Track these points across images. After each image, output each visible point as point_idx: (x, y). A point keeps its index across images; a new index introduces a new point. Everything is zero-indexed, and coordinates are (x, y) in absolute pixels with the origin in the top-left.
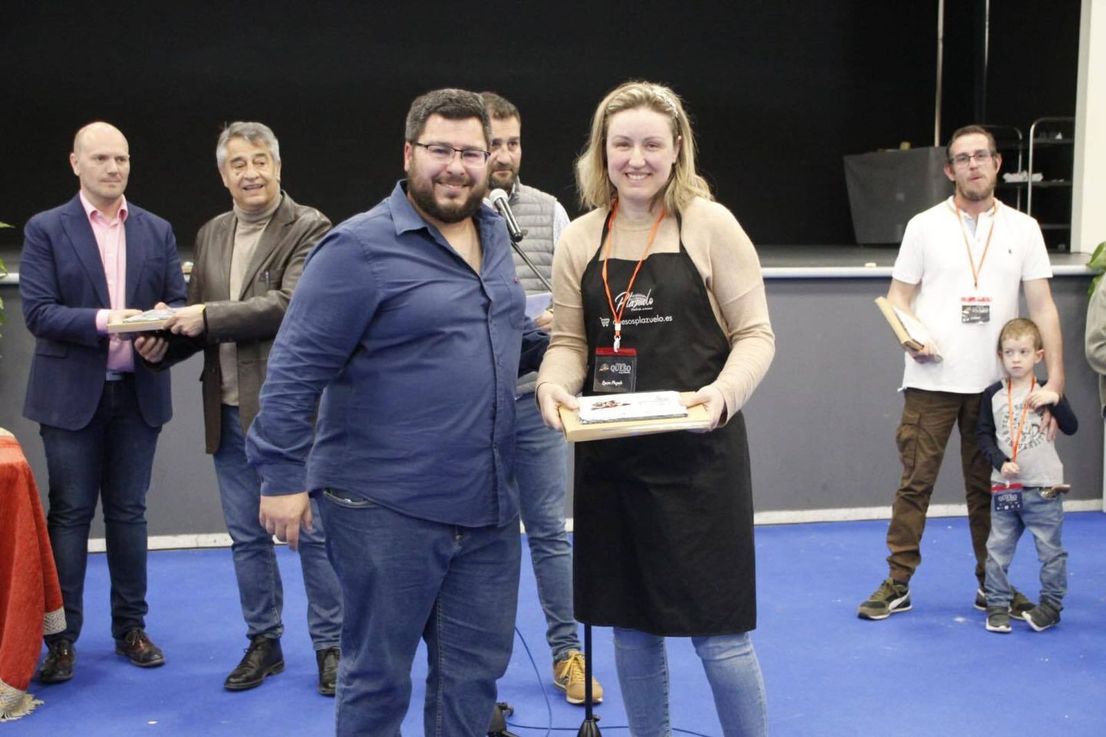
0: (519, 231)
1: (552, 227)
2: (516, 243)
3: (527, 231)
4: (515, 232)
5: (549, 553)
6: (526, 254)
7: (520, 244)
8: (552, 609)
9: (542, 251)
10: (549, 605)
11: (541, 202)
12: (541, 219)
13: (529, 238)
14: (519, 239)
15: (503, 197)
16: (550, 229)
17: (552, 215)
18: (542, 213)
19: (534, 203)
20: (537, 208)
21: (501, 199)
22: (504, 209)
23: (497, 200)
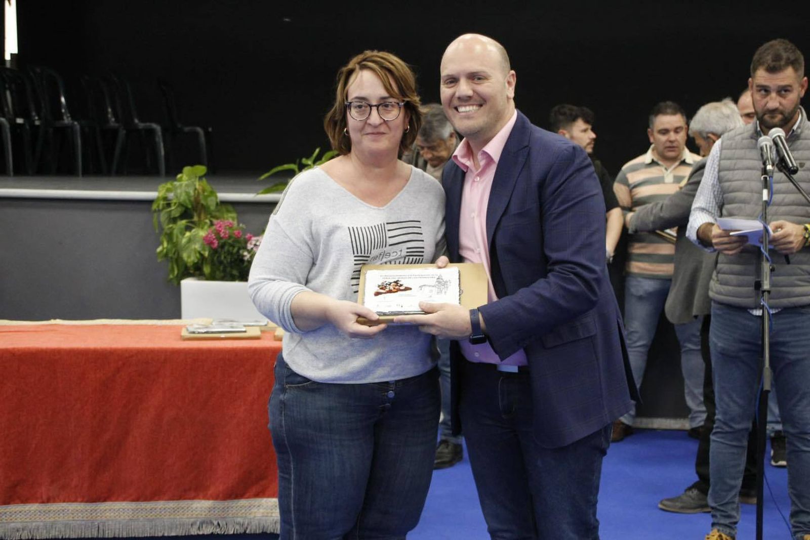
0: (795, 165)
2: (792, 176)
3: (804, 164)
4: (791, 165)
5: (799, 448)
6: (799, 183)
8: (795, 495)
10: (795, 492)
13: (804, 170)
14: (795, 171)
15: (780, 134)
21: (779, 136)
22: (781, 146)
23: (776, 137)
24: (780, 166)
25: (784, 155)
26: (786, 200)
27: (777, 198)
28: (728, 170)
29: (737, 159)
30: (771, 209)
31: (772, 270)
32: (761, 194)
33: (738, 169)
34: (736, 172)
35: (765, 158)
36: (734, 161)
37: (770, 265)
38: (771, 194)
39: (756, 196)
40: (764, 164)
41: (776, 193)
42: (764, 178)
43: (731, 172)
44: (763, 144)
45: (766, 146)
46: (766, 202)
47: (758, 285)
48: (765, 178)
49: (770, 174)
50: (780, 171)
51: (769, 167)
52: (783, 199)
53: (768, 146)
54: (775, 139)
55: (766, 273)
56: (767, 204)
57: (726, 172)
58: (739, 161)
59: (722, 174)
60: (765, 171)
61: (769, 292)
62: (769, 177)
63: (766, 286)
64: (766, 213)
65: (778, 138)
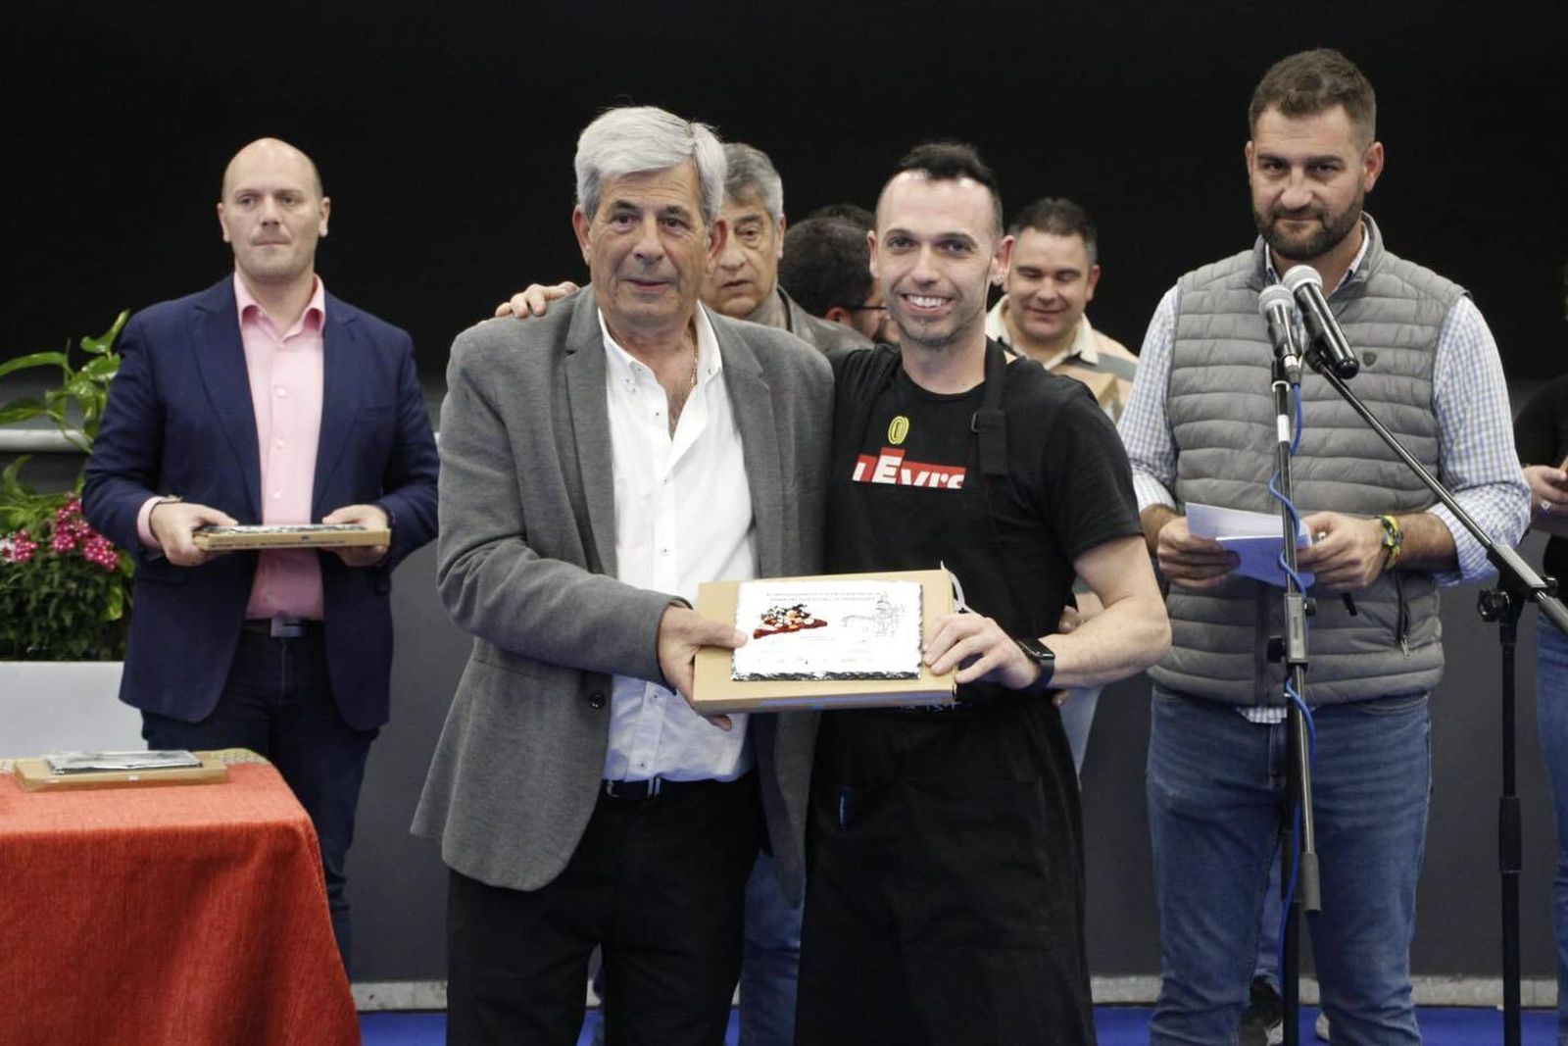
1: (1434, 352)
2: (1345, 381)
4: (1341, 357)
6: (1366, 403)
7: (1352, 383)
9: (1401, 401)
11: (1424, 294)
12: (1412, 333)
14: (1352, 371)
16: (1427, 355)
17: (1440, 325)
18: (1417, 320)
19: (1405, 296)
20: (1409, 307)
21: (1308, 285)
22: (1316, 309)
23: (1301, 287)
24: (1314, 358)
25: (1324, 333)
26: (1331, 444)
27: (1311, 436)
28: (1194, 363)
29: (1216, 337)
30: (1298, 464)
31: (1309, 613)
32: (1274, 425)
33: (1218, 363)
34: (1212, 369)
35: (1279, 337)
36: (1209, 343)
37: (1305, 601)
38: (1297, 426)
39: (1259, 430)
40: (1278, 352)
41: (1307, 426)
42: (1277, 386)
43: (1201, 370)
44: (1273, 304)
45: (1280, 308)
46: (1286, 444)
47: (1279, 650)
48: (1282, 388)
49: (1295, 378)
50: (1317, 370)
51: (1290, 361)
52: (1325, 441)
53: (1284, 310)
54: (1300, 293)
55: (1295, 619)
56: (1288, 450)
57: (1191, 370)
58: (1219, 341)
59: (1178, 373)
60: (1280, 371)
61: (1304, 666)
62: (1292, 386)
63: (1297, 651)
64: (1287, 474)
65: (1305, 289)
